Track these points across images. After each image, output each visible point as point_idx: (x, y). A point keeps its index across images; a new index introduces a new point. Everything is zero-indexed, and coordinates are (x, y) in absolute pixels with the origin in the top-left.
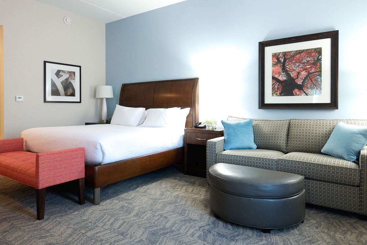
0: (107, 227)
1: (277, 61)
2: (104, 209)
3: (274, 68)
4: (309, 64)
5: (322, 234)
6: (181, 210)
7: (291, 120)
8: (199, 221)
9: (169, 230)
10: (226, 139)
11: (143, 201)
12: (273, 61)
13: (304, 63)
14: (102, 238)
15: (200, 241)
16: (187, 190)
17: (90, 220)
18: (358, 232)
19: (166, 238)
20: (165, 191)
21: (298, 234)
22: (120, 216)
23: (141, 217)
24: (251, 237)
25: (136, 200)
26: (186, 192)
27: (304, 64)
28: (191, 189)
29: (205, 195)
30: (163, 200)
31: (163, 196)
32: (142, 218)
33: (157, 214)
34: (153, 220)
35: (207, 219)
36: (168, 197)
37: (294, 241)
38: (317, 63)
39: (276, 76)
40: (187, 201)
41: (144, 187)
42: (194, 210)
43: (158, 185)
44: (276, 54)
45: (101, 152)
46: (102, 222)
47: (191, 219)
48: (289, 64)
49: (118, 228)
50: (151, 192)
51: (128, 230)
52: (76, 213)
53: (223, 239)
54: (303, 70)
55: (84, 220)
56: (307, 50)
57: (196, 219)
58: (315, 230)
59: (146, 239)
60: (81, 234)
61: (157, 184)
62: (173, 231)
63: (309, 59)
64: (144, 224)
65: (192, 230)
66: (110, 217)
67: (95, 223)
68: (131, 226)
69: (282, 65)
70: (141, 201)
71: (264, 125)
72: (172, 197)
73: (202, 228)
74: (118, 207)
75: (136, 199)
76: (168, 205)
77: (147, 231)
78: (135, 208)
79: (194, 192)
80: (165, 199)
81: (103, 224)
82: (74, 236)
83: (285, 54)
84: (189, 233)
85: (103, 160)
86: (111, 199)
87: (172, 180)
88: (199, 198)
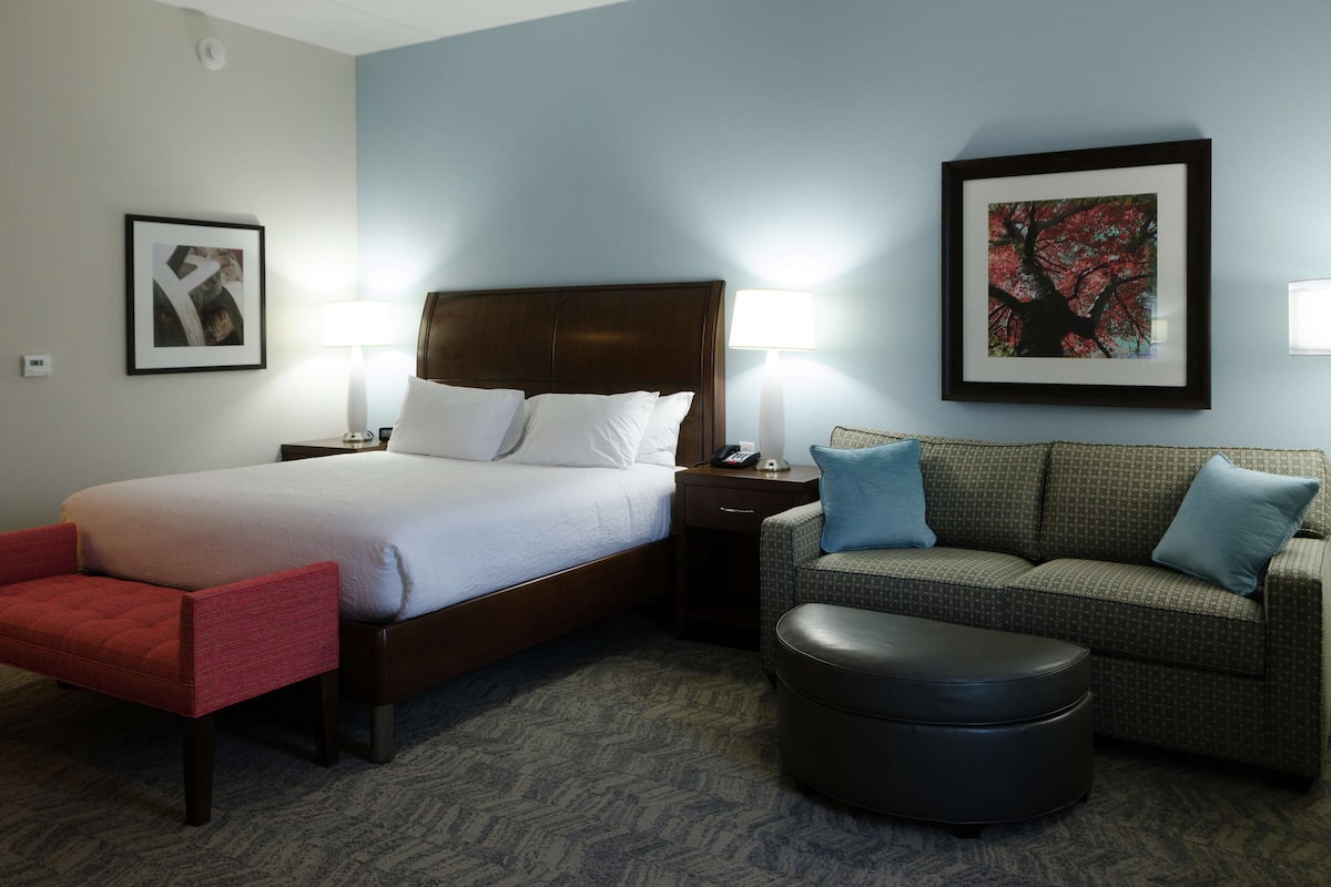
0: (439, 839)
1: (1004, 231)
2: (411, 777)
3: (997, 258)
4: (1114, 250)
5: (1143, 836)
6: (681, 770)
7: (1053, 444)
8: (747, 808)
9: (649, 841)
10: (827, 514)
11: (545, 744)
12: (992, 233)
13: (1098, 244)
14: (431, 874)
15: (757, 871)
16: (693, 696)
17: (373, 818)
18: (1253, 823)
19: (644, 867)
20: (615, 705)
21: (1068, 837)
22: (476, 800)
23: (549, 801)
24: (918, 852)
25: (519, 742)
26: (689, 705)
27: (1099, 247)
28: (708, 694)
29: (758, 716)
30: (615, 738)
31: (613, 721)
32: (553, 803)
33: (602, 786)
34: (591, 808)
35: (772, 799)
36: (631, 724)
37: (1054, 860)
38: (1141, 247)
39: (1004, 285)
40: (697, 737)
41: (538, 691)
42: (726, 769)
43: (585, 682)
44: (1004, 208)
45: (398, 577)
46: (417, 822)
47: (721, 801)
48: (1049, 244)
49: (480, 841)
50: (566, 709)
51: (515, 846)
52: (318, 795)
53: (831, 862)
54: (1095, 270)
55: (353, 818)
56: (1108, 200)
57: (735, 799)
58: (1121, 823)
59: (581, 872)
60: (359, 865)
61: (582, 680)
62: (663, 844)
63: (1114, 231)
64: (562, 822)
65: (726, 838)
66: (440, 804)
67: (397, 827)
68: (521, 833)
69: (1022, 246)
70: (538, 746)
71: (961, 461)
72: (643, 725)
73: (759, 830)
74: (462, 771)
75: (516, 738)
76: (635, 755)
77: (579, 847)
78: (521, 771)
79: (717, 705)
80: (620, 733)
81: (424, 830)
82: (335, 874)
83: (1034, 209)
84: (717, 848)
85: (403, 606)
86: (427, 742)
87: (635, 662)
88: (740, 725)
